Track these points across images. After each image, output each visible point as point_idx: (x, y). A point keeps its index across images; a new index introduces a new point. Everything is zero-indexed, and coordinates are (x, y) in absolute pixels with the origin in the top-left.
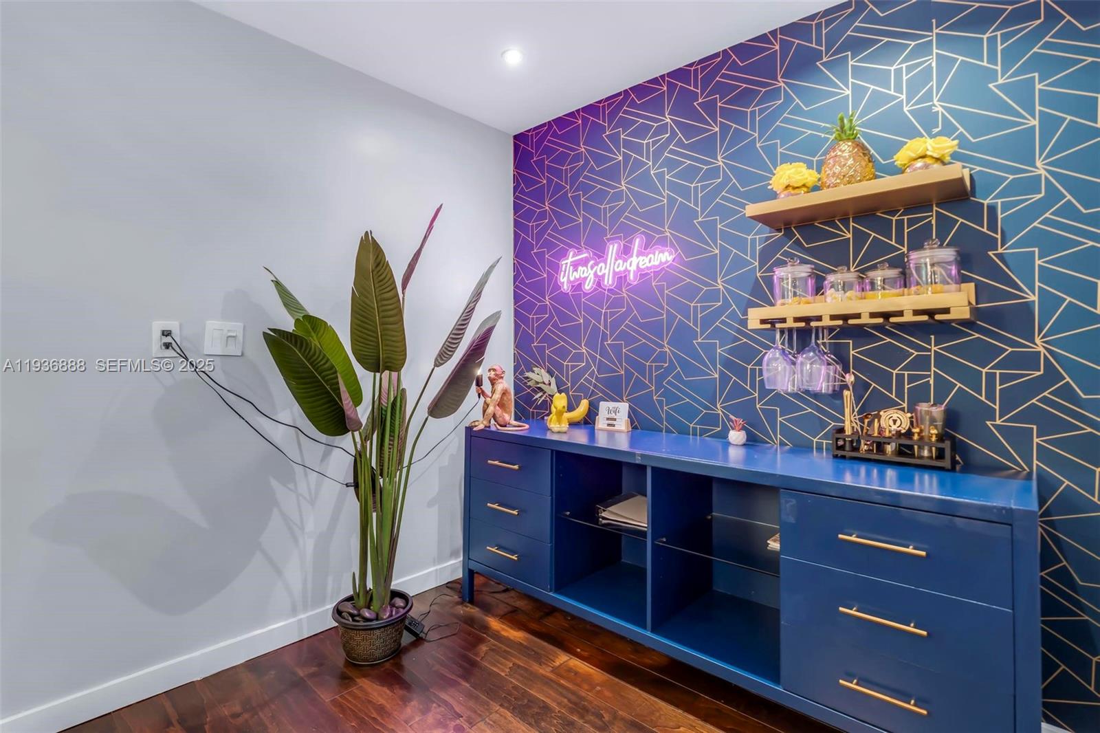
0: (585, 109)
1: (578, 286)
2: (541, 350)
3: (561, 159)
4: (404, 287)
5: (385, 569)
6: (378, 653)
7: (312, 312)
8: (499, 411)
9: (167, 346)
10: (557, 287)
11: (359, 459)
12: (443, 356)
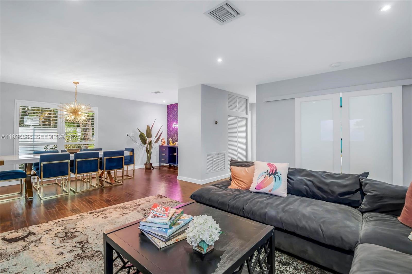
0: (176, 104)
1: (175, 127)
2: (171, 136)
3: (173, 110)
4: (152, 128)
5: (150, 161)
6: (149, 168)
7: (142, 132)
8: (163, 143)
9: (128, 135)
10: (172, 127)
11: (147, 148)
12: (156, 137)
